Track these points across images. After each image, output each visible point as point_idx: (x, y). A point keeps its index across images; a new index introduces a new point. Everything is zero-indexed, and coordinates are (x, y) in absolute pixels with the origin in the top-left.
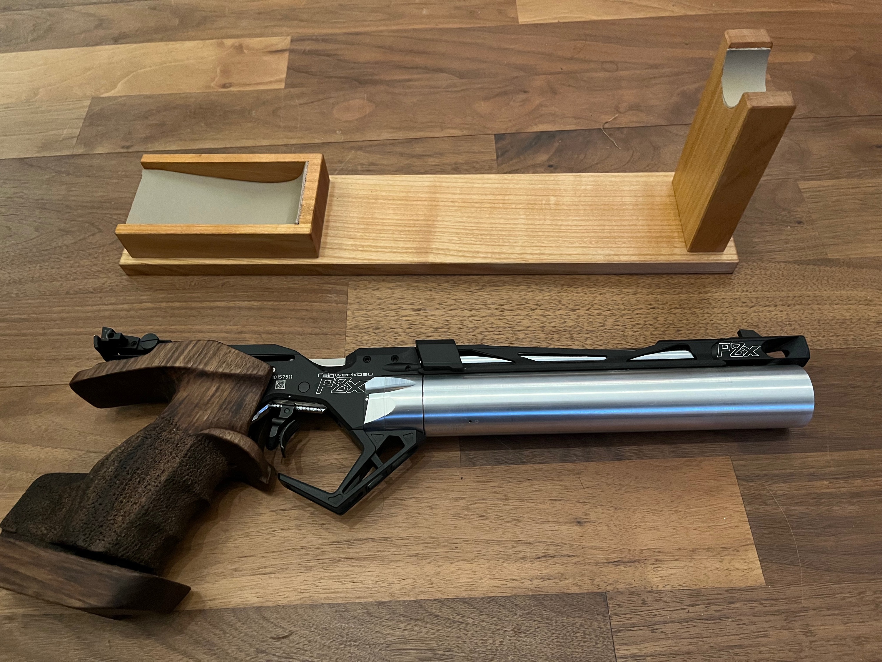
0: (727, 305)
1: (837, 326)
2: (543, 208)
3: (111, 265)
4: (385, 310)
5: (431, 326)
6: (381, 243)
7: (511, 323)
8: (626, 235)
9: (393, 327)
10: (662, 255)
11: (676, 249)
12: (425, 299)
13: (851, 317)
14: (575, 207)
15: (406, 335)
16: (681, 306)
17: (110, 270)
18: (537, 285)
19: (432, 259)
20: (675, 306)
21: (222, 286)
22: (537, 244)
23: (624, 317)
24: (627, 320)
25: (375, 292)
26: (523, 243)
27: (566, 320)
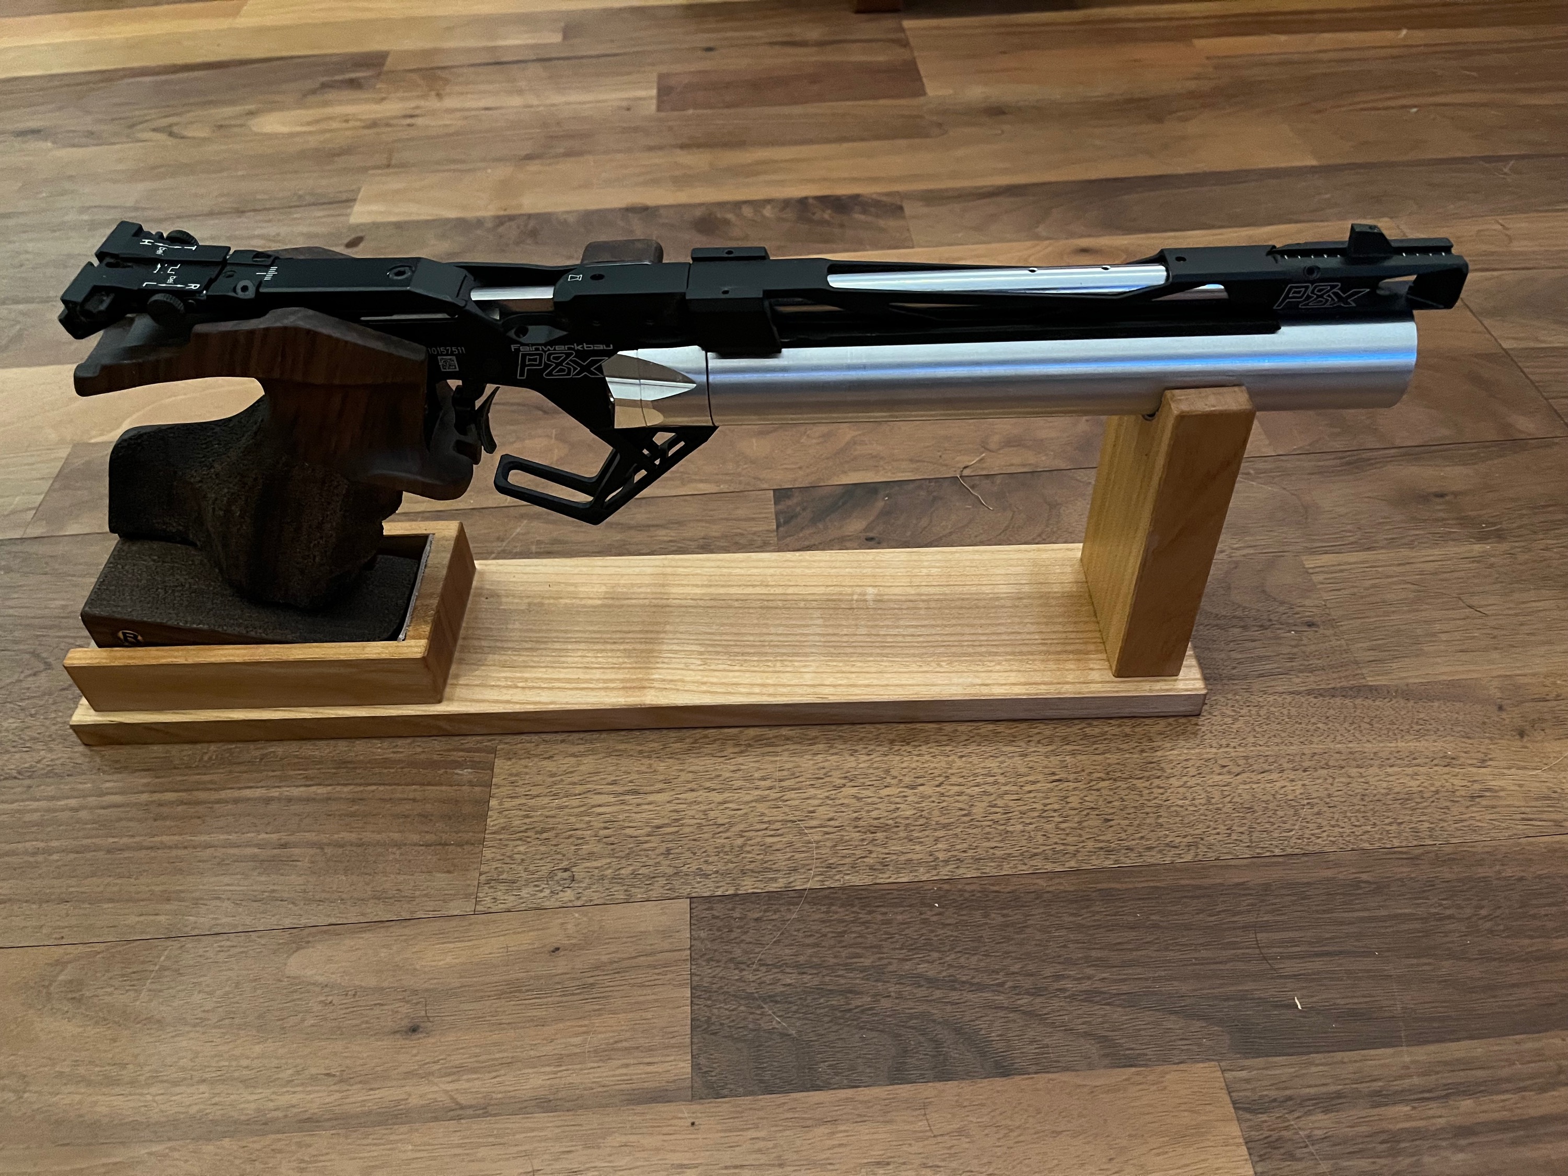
0: (1193, 771)
1: (1397, 805)
2: (855, 606)
3: (57, 727)
4: (561, 795)
5: (647, 824)
6: (560, 672)
7: (797, 813)
8: (1001, 649)
9: (575, 827)
10: (1067, 683)
11: (1094, 672)
12: (639, 772)
13: (1420, 789)
14: (911, 605)
15: (599, 841)
16: (1108, 776)
17: (54, 736)
18: (845, 742)
19: (651, 698)
20: (1099, 775)
21: (261, 759)
22: (844, 669)
23: (1006, 797)
24: (1012, 804)
25: (545, 763)
26: (817, 667)
27: (898, 806)
